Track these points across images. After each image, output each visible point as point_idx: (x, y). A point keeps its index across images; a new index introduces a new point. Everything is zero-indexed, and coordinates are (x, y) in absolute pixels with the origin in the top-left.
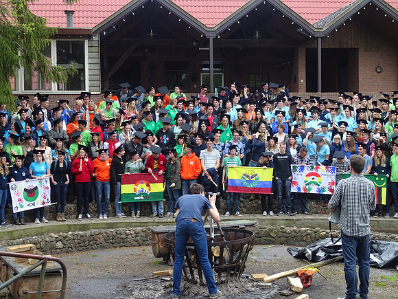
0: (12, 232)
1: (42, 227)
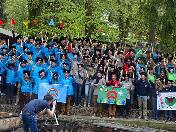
0: (149, 123)
1: (169, 125)
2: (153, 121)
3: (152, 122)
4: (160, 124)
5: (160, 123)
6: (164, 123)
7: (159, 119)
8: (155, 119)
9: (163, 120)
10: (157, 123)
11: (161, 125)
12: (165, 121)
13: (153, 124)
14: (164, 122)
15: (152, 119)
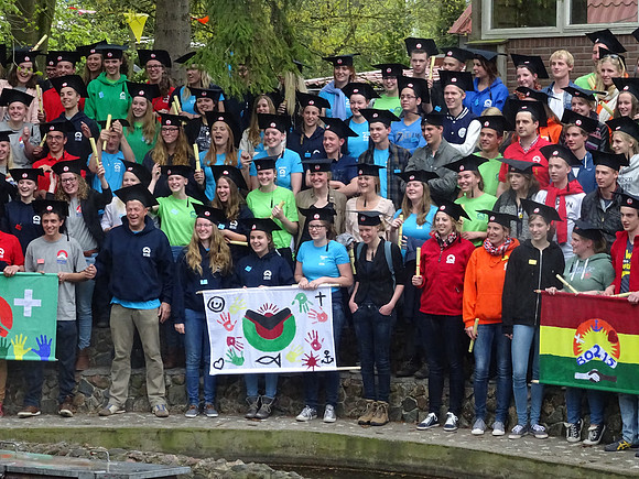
2: (191, 420)
3: (185, 425)
4: (224, 431)
5: (223, 427)
6: (240, 427)
7: (219, 411)
8: (202, 411)
9: (239, 411)
10: (207, 427)
11: (227, 436)
12: (249, 418)
13: (190, 436)
14: (242, 424)
15: (184, 411)
